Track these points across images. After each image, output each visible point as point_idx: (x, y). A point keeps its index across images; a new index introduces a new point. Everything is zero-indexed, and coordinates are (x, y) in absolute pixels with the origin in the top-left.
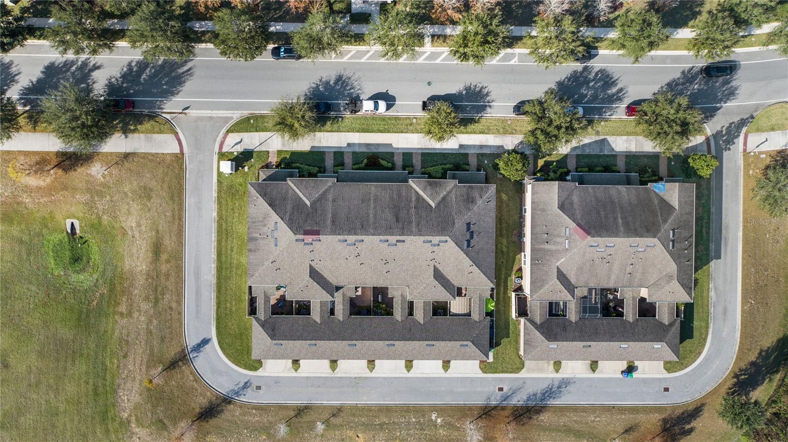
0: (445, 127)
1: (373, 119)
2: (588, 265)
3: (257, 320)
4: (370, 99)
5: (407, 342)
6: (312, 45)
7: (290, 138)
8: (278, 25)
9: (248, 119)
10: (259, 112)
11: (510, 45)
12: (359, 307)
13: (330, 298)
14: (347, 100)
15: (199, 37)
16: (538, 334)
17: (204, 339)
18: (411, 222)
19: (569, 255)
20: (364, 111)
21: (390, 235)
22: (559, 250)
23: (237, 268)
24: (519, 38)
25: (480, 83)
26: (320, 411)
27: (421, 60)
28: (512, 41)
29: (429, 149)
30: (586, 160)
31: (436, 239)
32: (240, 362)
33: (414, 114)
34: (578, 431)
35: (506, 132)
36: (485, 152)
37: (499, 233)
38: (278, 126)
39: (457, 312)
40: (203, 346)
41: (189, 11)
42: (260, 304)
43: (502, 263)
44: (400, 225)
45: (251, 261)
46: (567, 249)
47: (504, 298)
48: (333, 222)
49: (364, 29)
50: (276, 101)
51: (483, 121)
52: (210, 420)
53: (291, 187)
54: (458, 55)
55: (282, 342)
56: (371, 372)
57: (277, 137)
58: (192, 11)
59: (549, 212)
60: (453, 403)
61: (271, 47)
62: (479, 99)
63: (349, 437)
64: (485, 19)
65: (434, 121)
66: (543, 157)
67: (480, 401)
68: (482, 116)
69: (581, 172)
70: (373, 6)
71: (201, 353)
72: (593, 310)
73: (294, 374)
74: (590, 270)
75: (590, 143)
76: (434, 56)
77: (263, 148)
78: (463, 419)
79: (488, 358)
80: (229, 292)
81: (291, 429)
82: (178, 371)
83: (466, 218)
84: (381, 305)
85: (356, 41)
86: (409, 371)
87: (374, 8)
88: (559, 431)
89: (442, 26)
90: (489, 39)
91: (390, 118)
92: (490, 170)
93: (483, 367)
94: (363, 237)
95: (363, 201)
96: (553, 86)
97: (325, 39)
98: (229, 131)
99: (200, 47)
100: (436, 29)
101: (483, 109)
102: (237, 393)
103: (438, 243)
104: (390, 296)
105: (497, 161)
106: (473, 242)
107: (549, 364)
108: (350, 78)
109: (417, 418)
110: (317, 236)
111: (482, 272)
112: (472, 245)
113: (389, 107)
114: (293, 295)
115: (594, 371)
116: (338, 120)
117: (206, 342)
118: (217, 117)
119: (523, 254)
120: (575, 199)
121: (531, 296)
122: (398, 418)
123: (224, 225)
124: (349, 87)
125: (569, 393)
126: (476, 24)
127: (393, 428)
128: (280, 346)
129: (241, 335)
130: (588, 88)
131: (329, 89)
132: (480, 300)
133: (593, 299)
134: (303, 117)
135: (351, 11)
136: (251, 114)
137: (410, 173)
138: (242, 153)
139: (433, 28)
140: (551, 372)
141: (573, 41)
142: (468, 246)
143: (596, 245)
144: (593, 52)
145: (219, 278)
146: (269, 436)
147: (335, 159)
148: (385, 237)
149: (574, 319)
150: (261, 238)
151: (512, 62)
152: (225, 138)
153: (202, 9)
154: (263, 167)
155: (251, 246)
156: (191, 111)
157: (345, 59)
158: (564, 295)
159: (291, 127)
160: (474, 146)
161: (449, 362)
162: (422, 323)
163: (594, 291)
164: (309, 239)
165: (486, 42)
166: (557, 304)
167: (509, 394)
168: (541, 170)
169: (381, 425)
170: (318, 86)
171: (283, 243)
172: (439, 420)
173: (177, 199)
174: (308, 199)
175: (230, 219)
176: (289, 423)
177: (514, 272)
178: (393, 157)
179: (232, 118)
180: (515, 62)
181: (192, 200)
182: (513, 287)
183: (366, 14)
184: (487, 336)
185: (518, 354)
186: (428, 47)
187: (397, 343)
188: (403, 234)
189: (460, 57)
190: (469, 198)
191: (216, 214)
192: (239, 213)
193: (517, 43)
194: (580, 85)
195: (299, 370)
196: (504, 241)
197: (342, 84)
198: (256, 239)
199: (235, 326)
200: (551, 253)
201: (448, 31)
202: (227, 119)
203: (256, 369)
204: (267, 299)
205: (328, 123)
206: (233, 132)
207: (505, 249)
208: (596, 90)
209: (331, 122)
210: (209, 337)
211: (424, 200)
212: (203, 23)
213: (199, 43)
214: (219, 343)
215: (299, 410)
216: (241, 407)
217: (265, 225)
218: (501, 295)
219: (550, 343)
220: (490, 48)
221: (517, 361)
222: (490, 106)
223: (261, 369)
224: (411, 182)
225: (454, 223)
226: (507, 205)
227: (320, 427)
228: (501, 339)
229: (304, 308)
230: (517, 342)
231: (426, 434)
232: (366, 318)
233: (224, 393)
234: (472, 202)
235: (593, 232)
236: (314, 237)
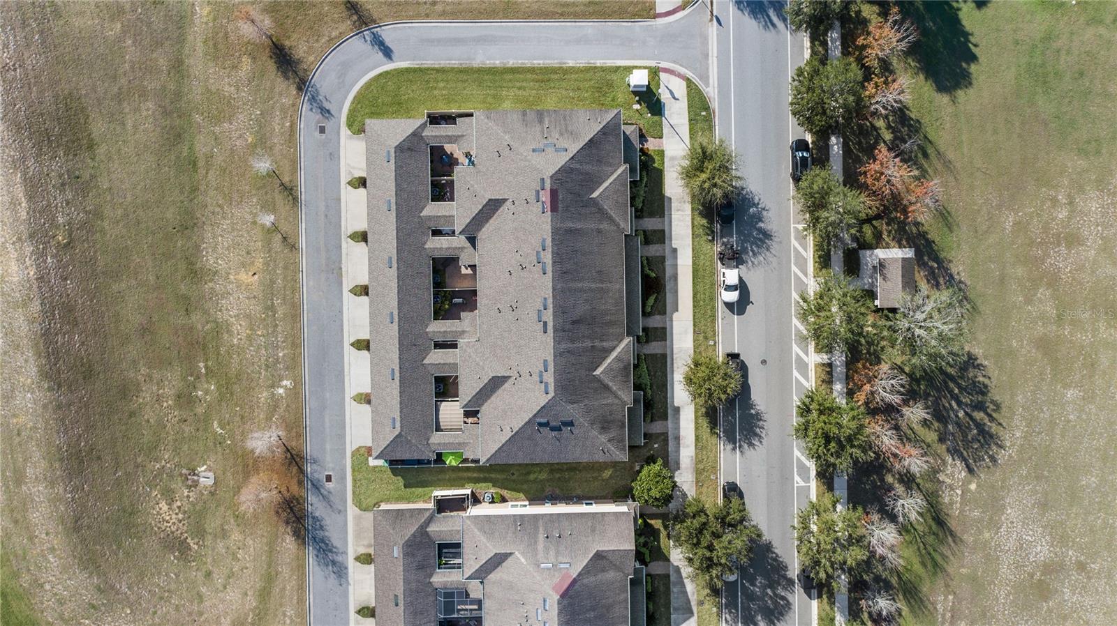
0: (707, 386)
1: (713, 284)
2: (516, 597)
3: (423, 126)
4: (741, 279)
5: (396, 341)
6: (816, 196)
7: (683, 168)
8: (838, 148)
9: (707, 108)
10: (717, 123)
11: (820, 475)
12: (444, 270)
13: (458, 229)
14: (737, 246)
15: (818, 38)
16: (413, 529)
17: (391, 51)
18: (572, 341)
19: (531, 569)
20: (723, 270)
21: (554, 312)
22: (536, 555)
23: (494, 97)
24: (830, 487)
25: (767, 434)
26: (291, 219)
27: (796, 349)
28: (826, 476)
29: (672, 364)
30: (662, 588)
31: (550, 378)
32: (359, 103)
33: (720, 341)
34: (269, 593)
35: (699, 472)
36: (670, 444)
37: (554, 468)
38: (700, 151)
39: (441, 412)
40: (381, 50)
41: (854, 23)
42: (444, 130)
43: (513, 474)
44: (568, 327)
45: (509, 115)
46: (539, 566)
47: (461, 479)
48: (569, 231)
49: (837, 266)
50: (733, 146)
51: (714, 439)
52: (273, 61)
53: (616, 170)
54: (807, 401)
55: (393, 161)
56: (351, 291)
57: (684, 150)
58: (854, 28)
59: (591, 538)
60: (308, 410)
61: (809, 138)
62: (745, 433)
63: (253, 262)
64: (860, 437)
65: (713, 369)
66: (666, 527)
67: (310, 449)
68: (720, 438)
69: (646, 582)
70: (870, 280)
71: (370, 47)
72: (449, 608)
73: (344, 179)
74: (509, 600)
75: (686, 592)
76: (803, 367)
77: (666, 129)
78: (284, 424)
79: (376, 458)
80: (460, 85)
81: (263, 178)
82: (344, 15)
83: (581, 421)
84: (447, 303)
85: (820, 257)
86: (352, 345)
87: (866, 282)
88: (269, 566)
89: (844, 377)
90: (833, 444)
91: (714, 309)
92: (645, 453)
93: (362, 452)
94: (550, 274)
95: (599, 272)
96: (766, 537)
97: (824, 214)
98: (688, 81)
99: (805, 38)
100: (840, 369)
101: (731, 438)
102: (313, 99)
103: (545, 380)
104: (463, 314)
105: (660, 461)
106: (545, 430)
107: (369, 546)
108: (768, 249)
109: (283, 359)
110: (549, 208)
111: (503, 445)
112: (541, 430)
113: (729, 306)
114: (461, 175)
115: (359, 612)
116: (708, 235)
117: (388, 53)
118: (708, 64)
119: (527, 503)
120: (611, 575)
121: (469, 517)
122: (283, 331)
123: (556, 77)
124: (755, 249)
125: (326, 578)
126: (853, 425)
127: (267, 324)
128: (386, 159)
129: (399, 104)
130: (764, 587)
131: (752, 221)
132: (459, 444)
133: (463, 607)
134: (715, 185)
135: (861, 249)
136: (714, 113)
137: (638, 337)
138: (659, 101)
139: (842, 365)
140: (356, 551)
141: (832, 564)
142: (540, 425)
143: (547, 608)
144: (814, 592)
145: (480, 70)
146: (253, 147)
147: (655, 231)
148: (551, 306)
149: (436, 580)
150: (543, 128)
151: (797, 478)
152: (680, 76)
153: (860, 41)
154: (640, 130)
155: (531, 116)
156: (715, 28)
157: (794, 243)
158: (471, 565)
159: (701, 169)
160: (678, 428)
161: (369, 402)
162: (425, 362)
163: (476, 607)
164: (546, 197)
165: (828, 439)
166: (458, 555)
167: (322, 491)
168: (646, 524)
169: (271, 308)
170: (756, 205)
171: (537, 160)
172: (281, 391)
173: (591, 9)
174: (600, 194)
175: (564, 84)
176: (273, 174)
177: (499, 490)
178: (660, 314)
179: (707, 85)
180: (797, 483)
181: (589, 32)
182: (478, 491)
183: (859, 270)
184: (407, 456)
185: (381, 502)
186: (814, 359)
187: (395, 326)
188: (555, 330)
189: (804, 403)
190: (609, 422)
191: (571, 65)
192: (573, 98)
193: (824, 484)
194: (767, 575)
195: (349, 188)
196: (543, 476)
197: (760, 240)
198: (541, 122)
199: (411, 95)
200: (533, 543)
201: (838, 387)
202: (705, 78)
203: (350, 126)
204: (453, 139)
205: (704, 221)
206: (688, 87)
207: (532, 477)
208: (761, 599)
209: (706, 224)
210: (394, 59)
211: (604, 359)
212: (838, 43)
213: (810, 37)
214: (387, 73)
215: (291, 189)
216: (293, 105)
217: (561, 134)
218: (466, 475)
219: (401, 546)
220: (819, 446)
221: (371, 501)
222: (734, 449)
223: (349, 133)
224: (628, 340)
225: (572, 403)
226: (595, 478)
227: (268, 219)
228: (402, 477)
229: (441, 192)
230: (399, 499)
231: (260, 373)
232: (429, 281)
233: (313, 81)
234: (603, 428)
235: (565, 602)
236: (549, 204)
